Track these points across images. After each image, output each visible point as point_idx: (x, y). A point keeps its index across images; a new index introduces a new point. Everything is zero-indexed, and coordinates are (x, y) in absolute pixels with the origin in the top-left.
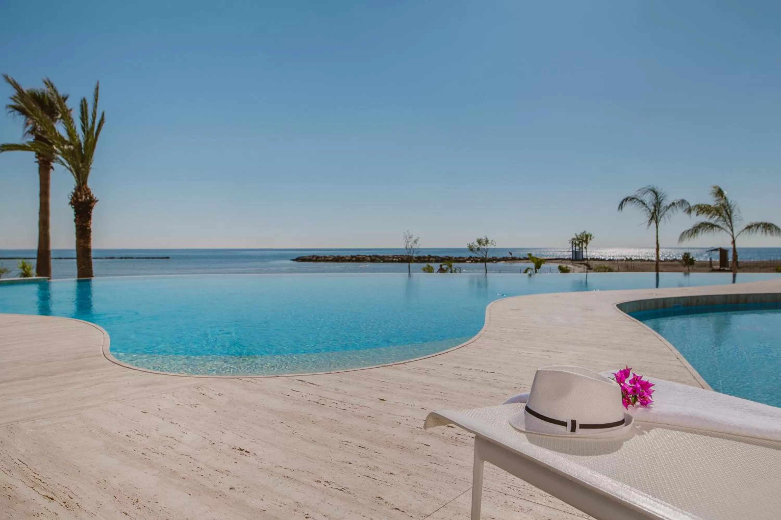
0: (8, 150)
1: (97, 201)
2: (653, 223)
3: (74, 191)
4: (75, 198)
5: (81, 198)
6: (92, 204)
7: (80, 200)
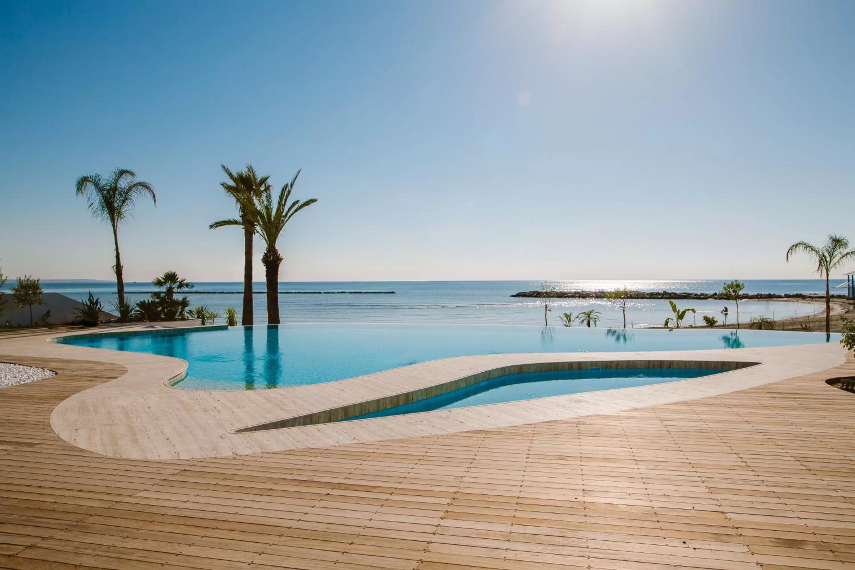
0: (219, 226)
1: (283, 259)
2: (820, 271)
3: (266, 252)
4: (266, 258)
5: (270, 258)
6: (279, 262)
7: (269, 259)
